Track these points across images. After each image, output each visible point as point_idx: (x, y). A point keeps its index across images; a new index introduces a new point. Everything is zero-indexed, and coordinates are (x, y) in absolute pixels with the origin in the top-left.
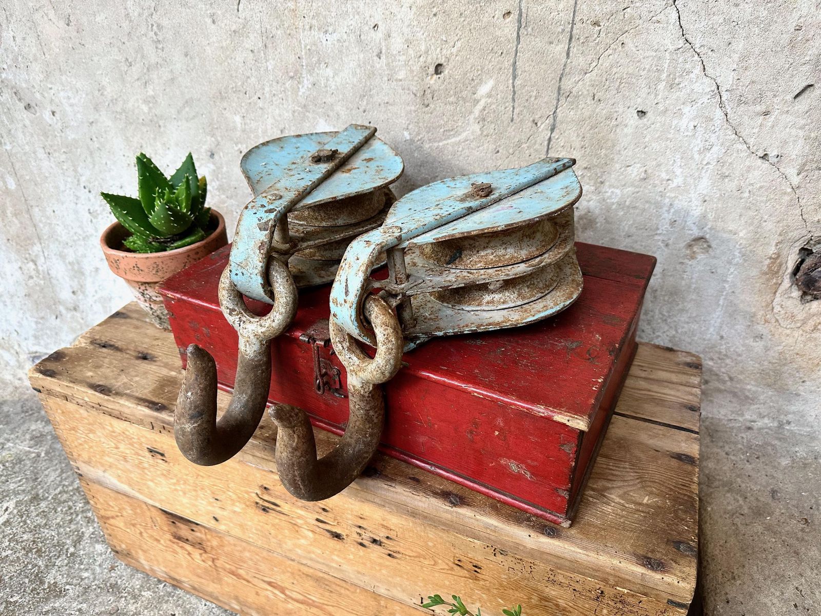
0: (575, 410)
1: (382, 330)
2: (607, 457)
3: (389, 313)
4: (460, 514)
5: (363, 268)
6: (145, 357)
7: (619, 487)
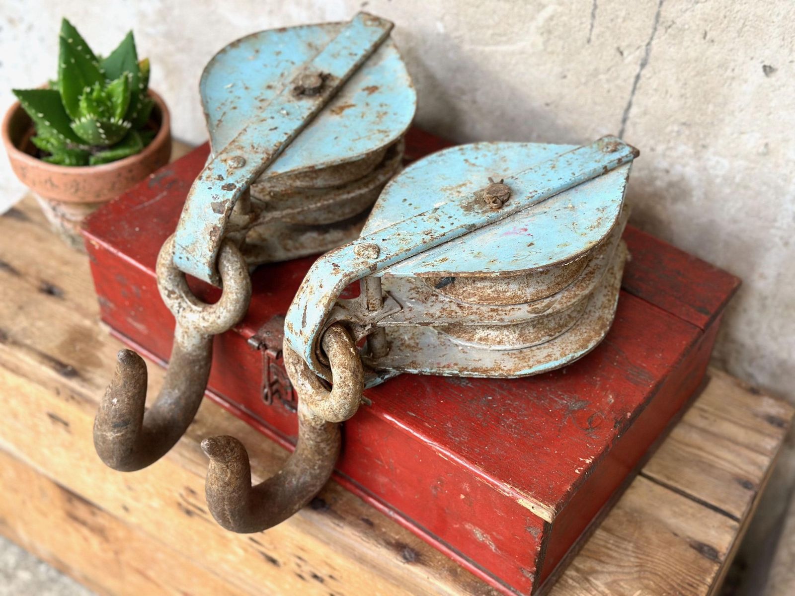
0: (543, 496)
1: (339, 371)
2: (608, 530)
3: (350, 353)
4: (412, 572)
5: (325, 301)
6: (50, 291)
7: (610, 573)
